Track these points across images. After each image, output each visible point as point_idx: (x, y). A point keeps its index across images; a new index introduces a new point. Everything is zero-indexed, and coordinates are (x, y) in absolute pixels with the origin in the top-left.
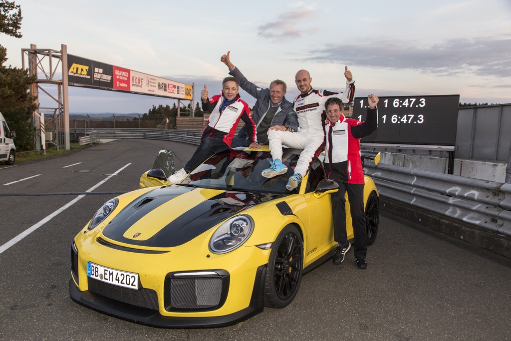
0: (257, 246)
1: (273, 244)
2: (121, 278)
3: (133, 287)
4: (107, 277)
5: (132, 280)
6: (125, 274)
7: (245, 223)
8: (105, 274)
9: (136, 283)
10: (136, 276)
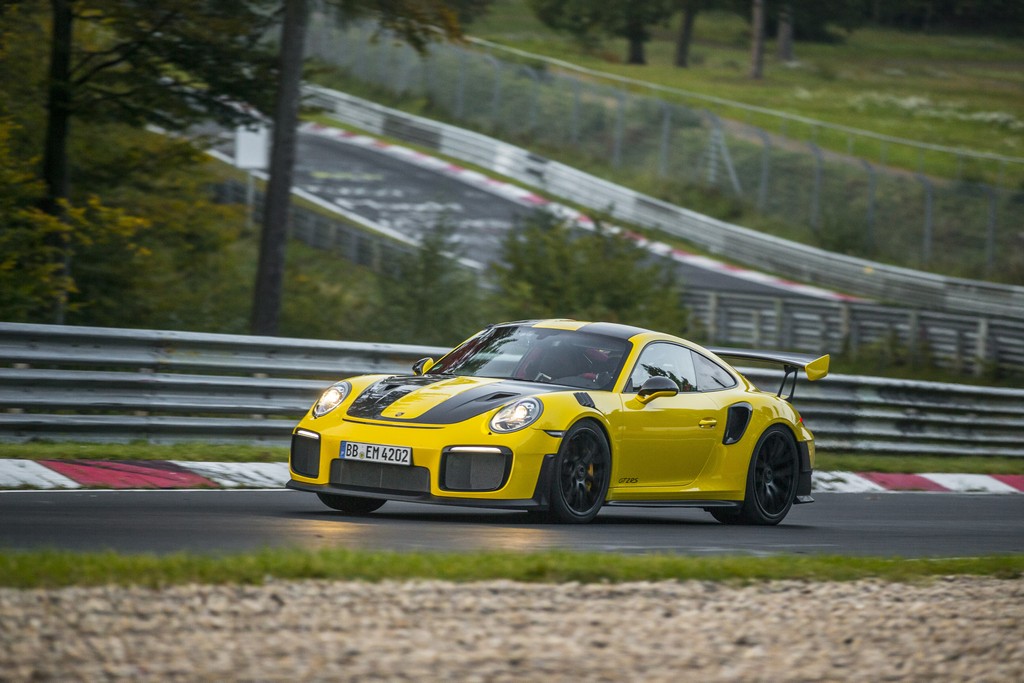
0: (545, 431)
1: (567, 433)
2: (389, 454)
3: (404, 463)
4: (370, 454)
5: (403, 455)
6: (395, 449)
7: (532, 405)
8: (368, 451)
9: (408, 458)
10: (409, 450)
